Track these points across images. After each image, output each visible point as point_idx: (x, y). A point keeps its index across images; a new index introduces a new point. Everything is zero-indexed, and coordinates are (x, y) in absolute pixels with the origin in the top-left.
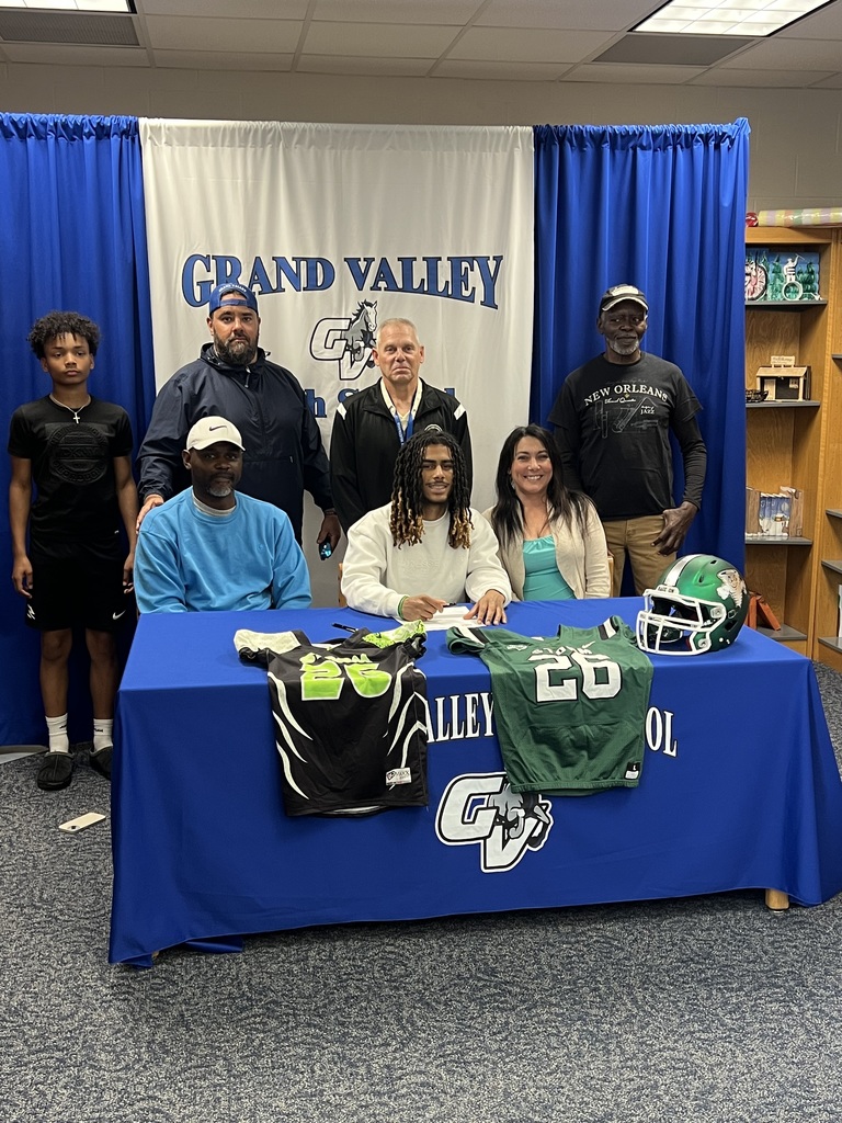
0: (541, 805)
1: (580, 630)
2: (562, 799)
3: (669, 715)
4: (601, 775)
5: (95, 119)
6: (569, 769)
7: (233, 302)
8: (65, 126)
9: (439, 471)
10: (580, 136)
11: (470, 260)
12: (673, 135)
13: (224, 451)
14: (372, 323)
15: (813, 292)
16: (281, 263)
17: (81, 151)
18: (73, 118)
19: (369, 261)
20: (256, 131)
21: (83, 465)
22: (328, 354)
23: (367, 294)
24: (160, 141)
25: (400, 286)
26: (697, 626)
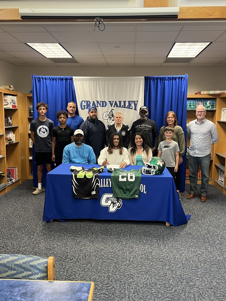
0: (120, 200)
1: (134, 170)
2: (124, 200)
3: (145, 186)
4: (131, 195)
5: (65, 77)
6: (125, 194)
7: (93, 110)
8: (60, 78)
9: (116, 140)
10: (153, 78)
11: (132, 101)
12: (172, 78)
13: (80, 135)
14: (113, 113)
15: (214, 108)
16: (98, 102)
17: (63, 82)
18: (62, 77)
19: (113, 102)
20: (93, 78)
21: (65, 138)
22: (106, 118)
23: (113, 108)
24: (76, 80)
25: (119, 106)
26: (153, 170)
